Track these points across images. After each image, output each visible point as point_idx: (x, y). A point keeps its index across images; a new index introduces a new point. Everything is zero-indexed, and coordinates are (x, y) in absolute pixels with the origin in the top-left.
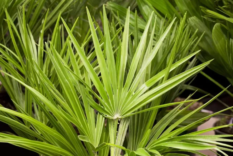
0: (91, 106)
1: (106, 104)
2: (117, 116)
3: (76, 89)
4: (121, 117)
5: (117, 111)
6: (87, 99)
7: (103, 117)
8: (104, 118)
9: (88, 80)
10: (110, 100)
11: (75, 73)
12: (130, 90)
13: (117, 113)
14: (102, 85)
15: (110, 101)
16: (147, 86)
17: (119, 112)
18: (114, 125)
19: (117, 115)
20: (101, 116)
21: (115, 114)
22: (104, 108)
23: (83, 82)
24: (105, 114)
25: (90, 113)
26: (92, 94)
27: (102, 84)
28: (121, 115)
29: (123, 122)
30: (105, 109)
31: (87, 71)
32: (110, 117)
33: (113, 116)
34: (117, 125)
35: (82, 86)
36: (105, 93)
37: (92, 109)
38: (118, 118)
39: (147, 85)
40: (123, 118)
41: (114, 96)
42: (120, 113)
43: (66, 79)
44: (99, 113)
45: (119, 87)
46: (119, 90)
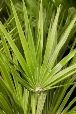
0: (19, 82)
2: (38, 89)
4: (41, 89)
7: (28, 90)
13: (38, 86)
15: (32, 77)
18: (35, 96)
21: (36, 87)
24: (30, 88)
31: (14, 53)
32: (33, 90)
39: (61, 64)
40: (43, 90)
41: (35, 73)
42: (40, 86)
44: (25, 87)
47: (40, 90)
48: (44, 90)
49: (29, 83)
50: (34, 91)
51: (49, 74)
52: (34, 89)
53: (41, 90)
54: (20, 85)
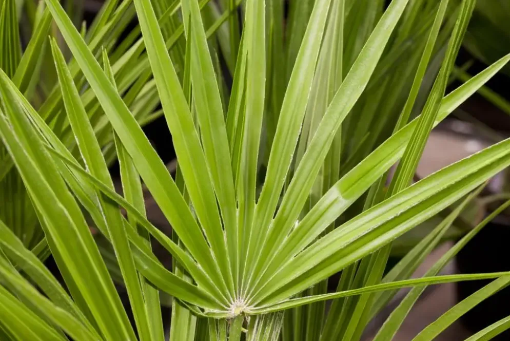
0: (147, 281)
1: (199, 265)
2: (238, 307)
3: (91, 223)
4: (252, 307)
5: (240, 288)
6: (133, 254)
7: (192, 313)
8: (194, 319)
9: (133, 185)
10: (214, 249)
11: (87, 170)
12: (283, 212)
13: (239, 294)
14: (183, 197)
15: (212, 254)
16: (346, 198)
17: (246, 292)
18: (228, 335)
19: (237, 302)
20: (185, 313)
21: (231, 299)
22: (196, 285)
23: (117, 198)
24: (198, 304)
25: (145, 306)
26: (151, 235)
27: (182, 193)
28: (256, 303)
29: (261, 325)
30: (200, 287)
31: (125, 151)
32: (216, 311)
33: (225, 306)
34: (239, 336)
35: (112, 211)
36: (192, 228)
37: (151, 288)
38: (243, 313)
39: (344, 192)
40: (263, 312)
41: (225, 234)
42: (247, 295)
43: (56, 199)
44: (177, 300)
45: (240, 199)
46: (240, 212)
47: (250, 310)
48: (266, 309)
49: (194, 282)
50: (218, 317)
51: (286, 239)
52: (223, 309)
53: (252, 313)
54: (155, 293)
